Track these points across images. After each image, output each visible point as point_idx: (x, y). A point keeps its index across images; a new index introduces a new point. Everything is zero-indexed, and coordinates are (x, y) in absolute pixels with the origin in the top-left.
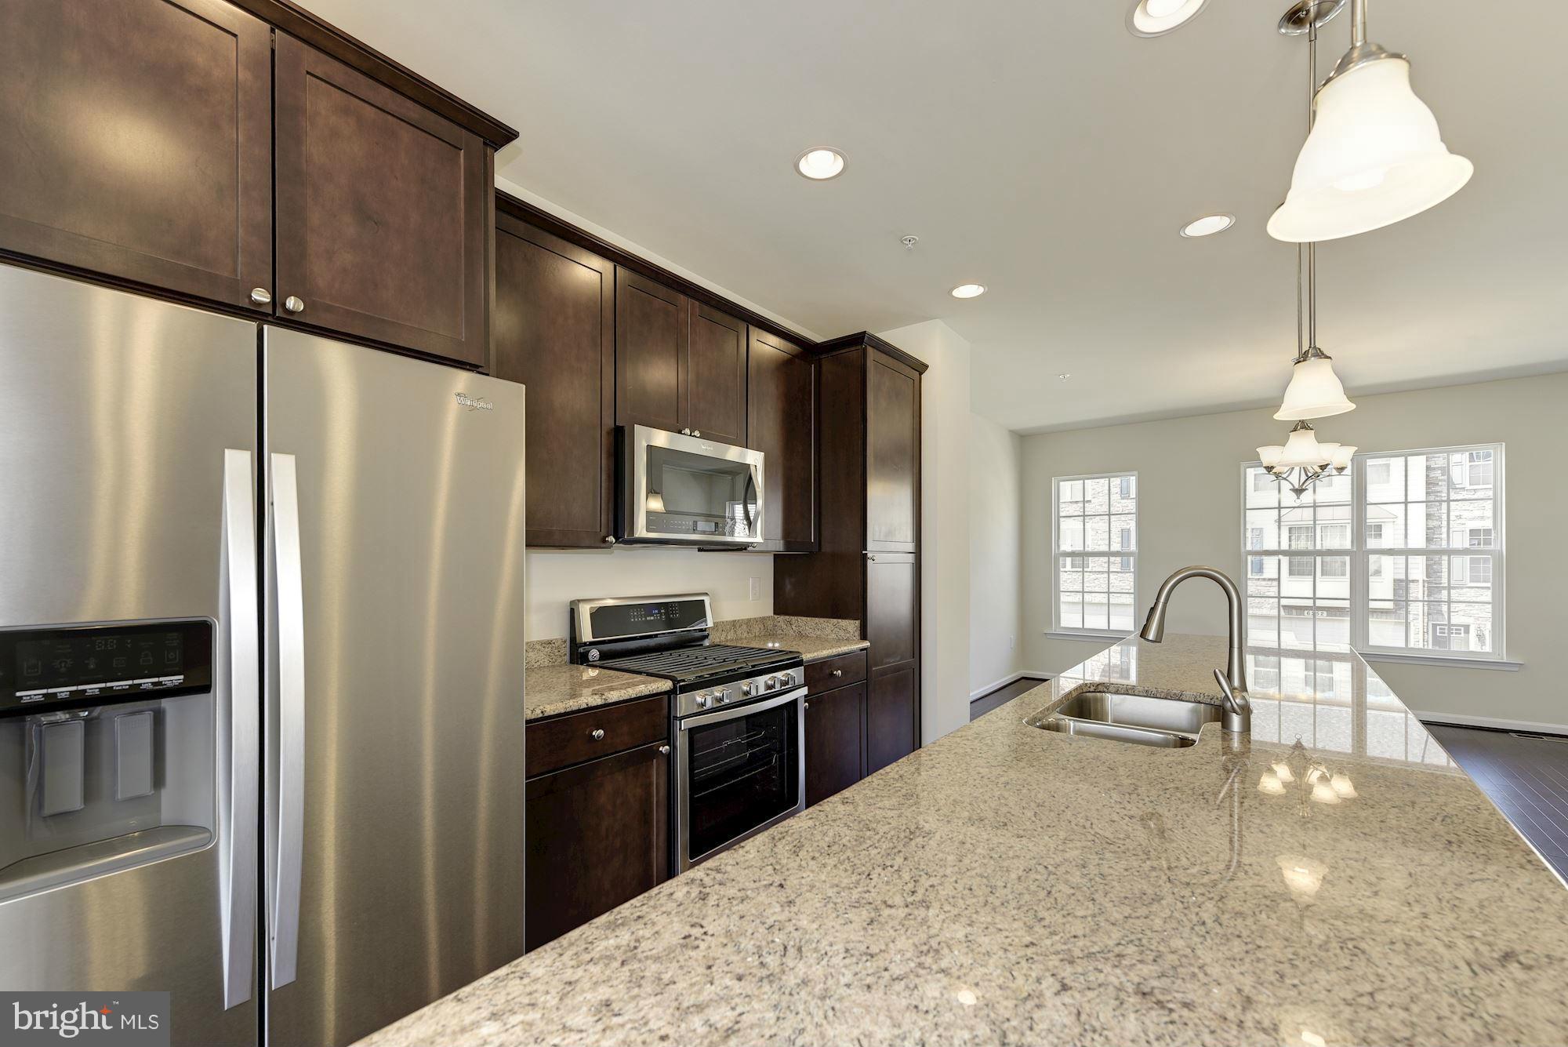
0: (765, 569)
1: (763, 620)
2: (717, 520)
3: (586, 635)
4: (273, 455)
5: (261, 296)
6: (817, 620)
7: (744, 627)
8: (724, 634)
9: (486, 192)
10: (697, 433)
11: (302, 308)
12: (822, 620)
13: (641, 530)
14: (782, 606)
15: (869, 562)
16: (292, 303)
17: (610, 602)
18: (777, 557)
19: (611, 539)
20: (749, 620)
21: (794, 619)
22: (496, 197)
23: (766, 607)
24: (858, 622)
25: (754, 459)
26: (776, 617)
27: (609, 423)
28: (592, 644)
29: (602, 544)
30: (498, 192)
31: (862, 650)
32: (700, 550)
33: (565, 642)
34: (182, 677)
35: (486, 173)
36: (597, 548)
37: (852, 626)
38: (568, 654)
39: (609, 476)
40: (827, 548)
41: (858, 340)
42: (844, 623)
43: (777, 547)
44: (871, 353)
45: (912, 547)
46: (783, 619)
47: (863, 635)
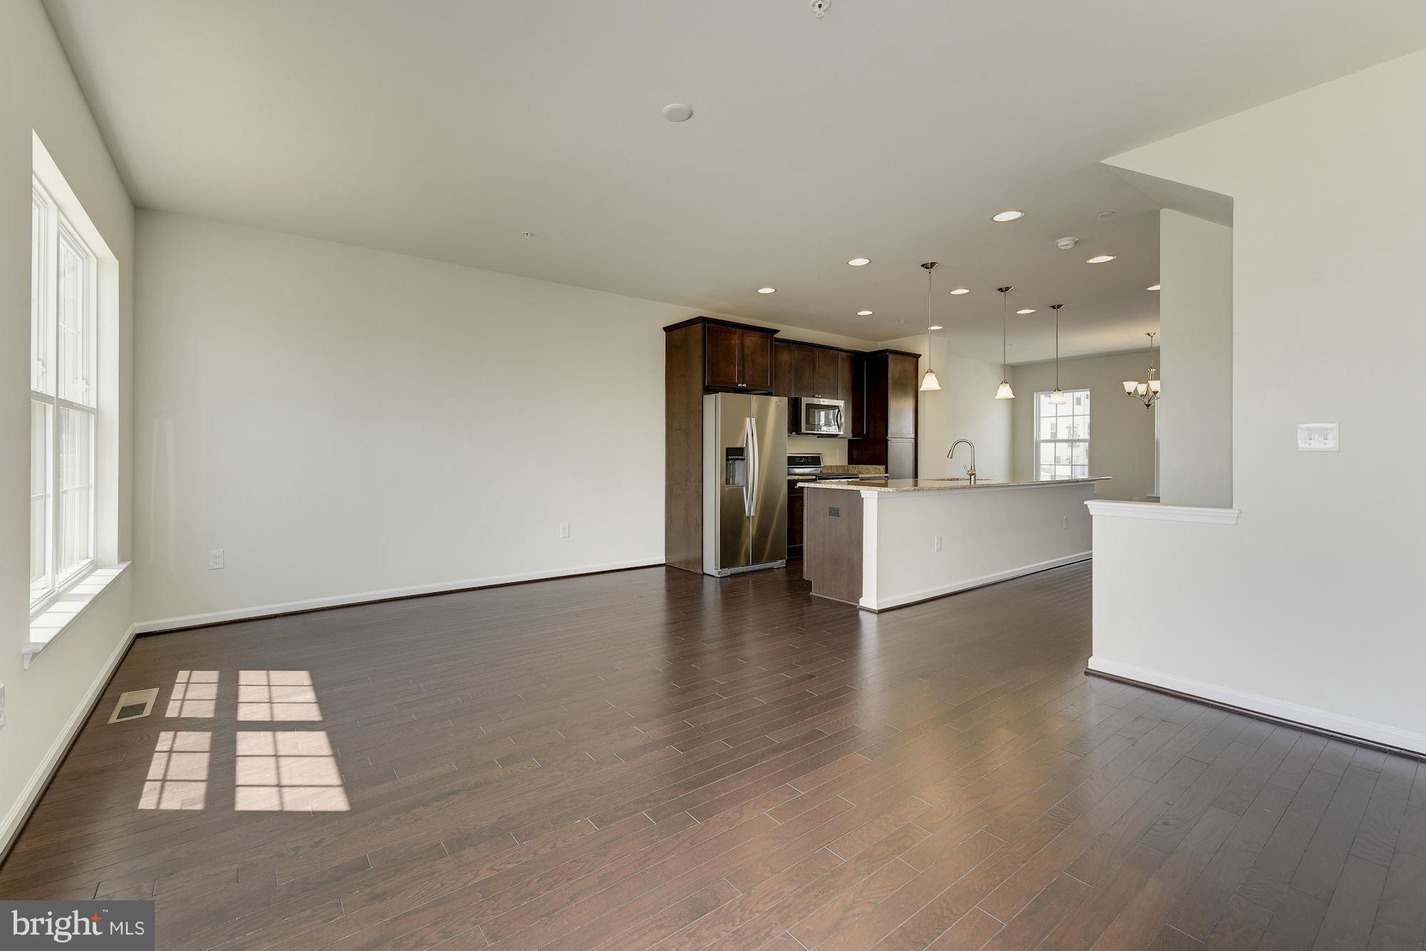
0: (845, 445)
1: (843, 465)
4: (752, 418)
5: (740, 385)
6: (867, 465)
7: (835, 467)
8: (827, 471)
9: (773, 341)
10: (820, 396)
11: (746, 386)
12: (869, 465)
13: (803, 430)
14: (852, 460)
15: (889, 442)
18: (850, 441)
19: (793, 433)
20: (837, 464)
21: (856, 464)
22: (775, 342)
23: (845, 461)
24: (884, 466)
25: (841, 403)
26: (849, 464)
29: (796, 435)
31: (886, 477)
34: (744, 457)
35: (773, 338)
37: (882, 468)
39: (798, 414)
40: (871, 436)
41: (885, 351)
42: (878, 467)
43: (850, 436)
44: (890, 356)
45: (913, 436)
46: (851, 466)
47: (887, 472)
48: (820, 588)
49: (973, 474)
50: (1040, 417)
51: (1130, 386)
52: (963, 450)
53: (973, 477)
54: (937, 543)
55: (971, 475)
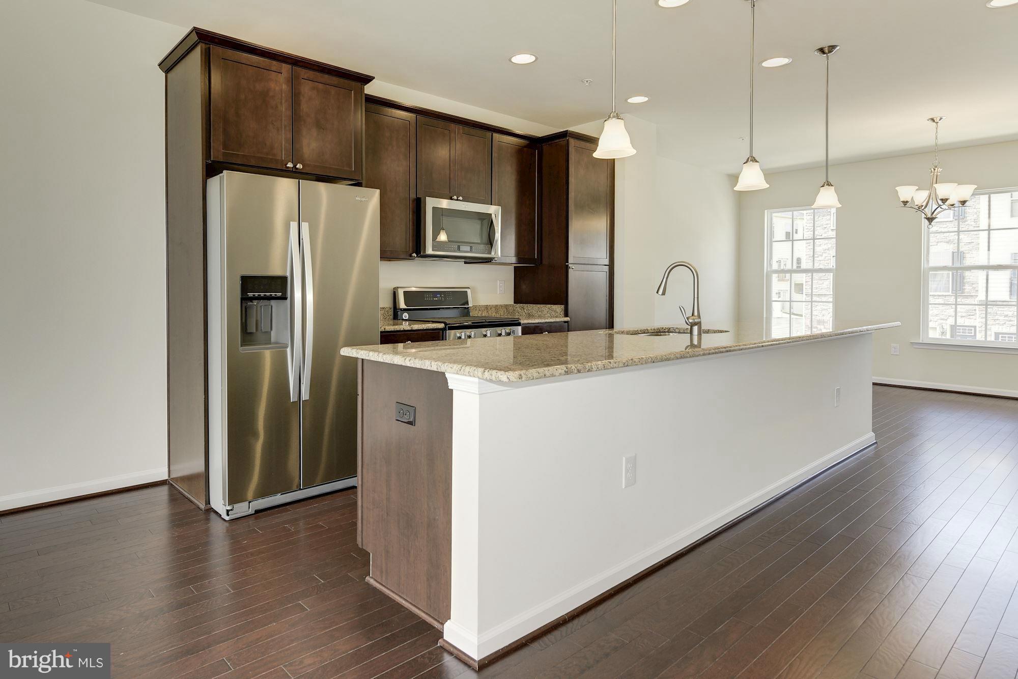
0: (509, 275)
1: (506, 306)
2: (471, 245)
3: (402, 305)
4: (303, 223)
5: (290, 165)
6: (539, 306)
7: (494, 309)
8: (480, 312)
9: (361, 95)
10: (461, 198)
11: (302, 167)
12: (542, 306)
13: (429, 251)
14: (520, 298)
15: (570, 270)
16: (299, 166)
17: (414, 289)
18: (516, 269)
19: (414, 255)
20: (497, 306)
21: (525, 305)
22: (365, 97)
23: (509, 299)
24: (563, 306)
25: (494, 210)
26: (515, 304)
27: (413, 196)
28: (405, 310)
29: (409, 257)
30: (366, 95)
31: (565, 322)
32: (465, 263)
33: (391, 308)
34: (281, 294)
35: (362, 90)
36: (407, 259)
37: (559, 308)
38: (392, 315)
39: (413, 223)
40: (545, 262)
41: (564, 135)
42: (554, 307)
43: (513, 260)
44: (572, 142)
45: (607, 262)
46: (518, 305)
47: (566, 315)
48: (382, 572)
49: (695, 324)
50: (771, 242)
51: (906, 192)
52: (681, 279)
53: (696, 328)
54: (627, 471)
55: (692, 325)
